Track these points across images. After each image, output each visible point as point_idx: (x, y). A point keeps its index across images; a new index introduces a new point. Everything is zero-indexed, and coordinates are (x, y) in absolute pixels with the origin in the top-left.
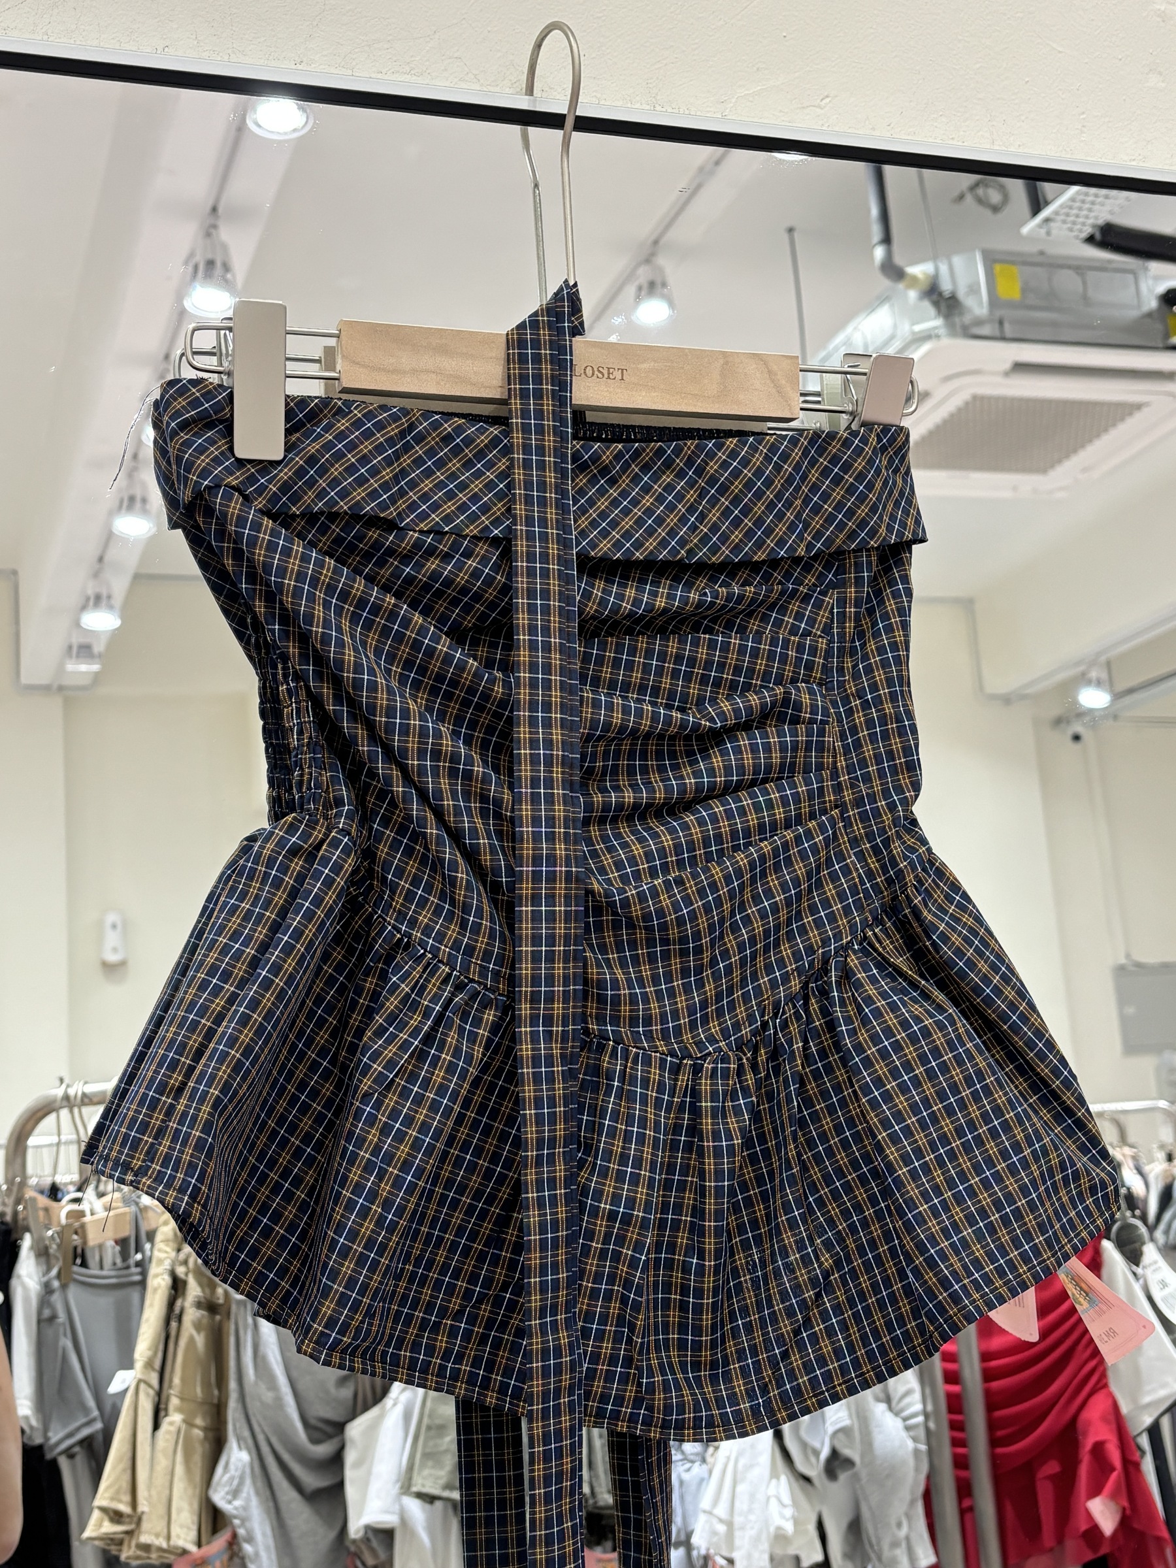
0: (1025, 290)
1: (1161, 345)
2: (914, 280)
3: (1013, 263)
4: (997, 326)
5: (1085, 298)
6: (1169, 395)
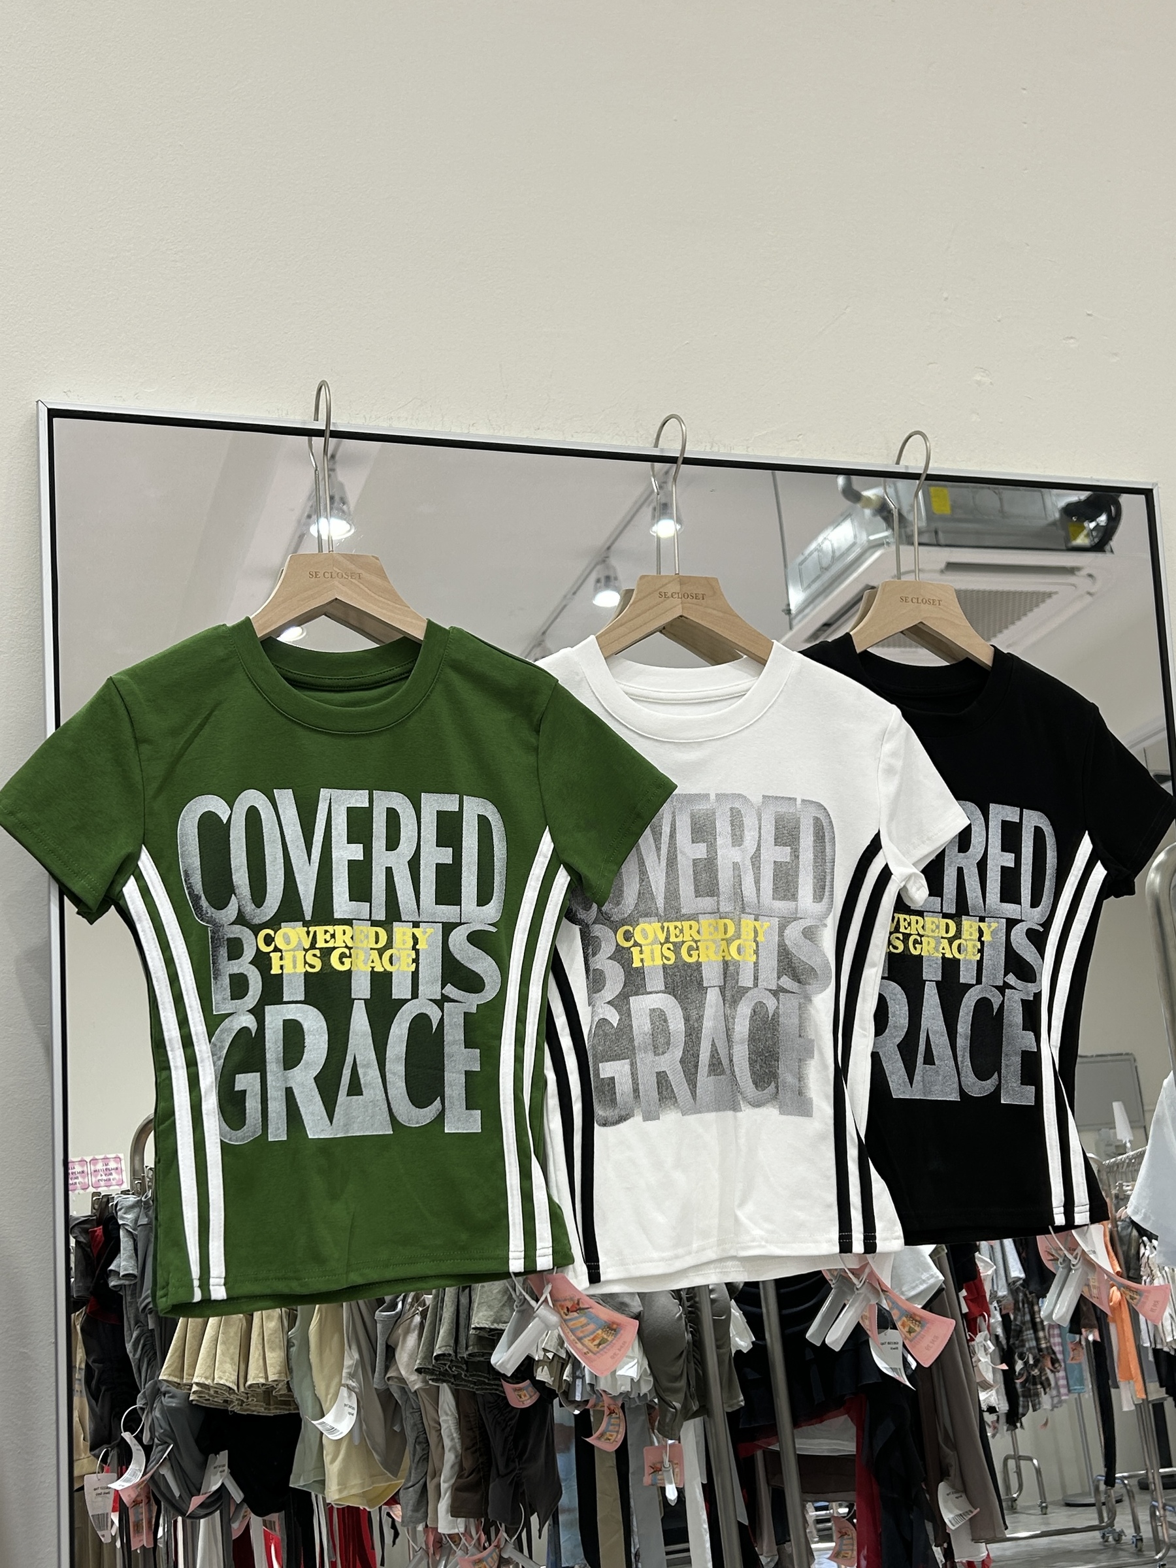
0: (953, 508)
1: (1064, 548)
2: (868, 499)
3: (944, 486)
4: (934, 534)
5: (1002, 511)
6: (1074, 585)
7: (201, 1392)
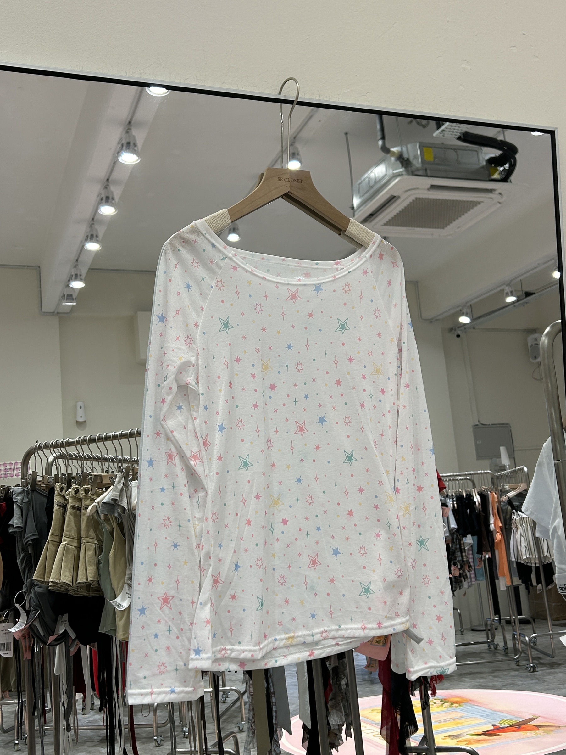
0: (435, 158)
1: (487, 179)
2: (394, 152)
3: (431, 147)
4: (425, 171)
5: (458, 161)
6: (491, 198)
7: (54, 586)
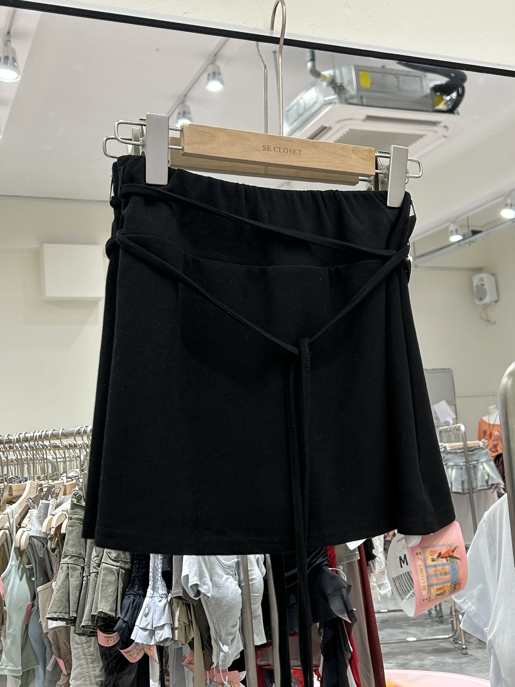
0: (372, 84)
1: (431, 110)
2: (325, 77)
3: (368, 71)
4: (360, 99)
5: (398, 88)
6: (435, 131)
